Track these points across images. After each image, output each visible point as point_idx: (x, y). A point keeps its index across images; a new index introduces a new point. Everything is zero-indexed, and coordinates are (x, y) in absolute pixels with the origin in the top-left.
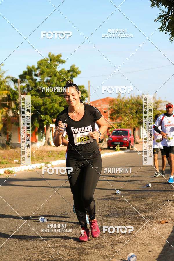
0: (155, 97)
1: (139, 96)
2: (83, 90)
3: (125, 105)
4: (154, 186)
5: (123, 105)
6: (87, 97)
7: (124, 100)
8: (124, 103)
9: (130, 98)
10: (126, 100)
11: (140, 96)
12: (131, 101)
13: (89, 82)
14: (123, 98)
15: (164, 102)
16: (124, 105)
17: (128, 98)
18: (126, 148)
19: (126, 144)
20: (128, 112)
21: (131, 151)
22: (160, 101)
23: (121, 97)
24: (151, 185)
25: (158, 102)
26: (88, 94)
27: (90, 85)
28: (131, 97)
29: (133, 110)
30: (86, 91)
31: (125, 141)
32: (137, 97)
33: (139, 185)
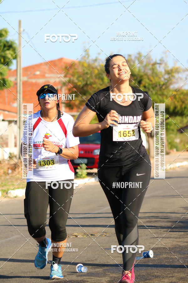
0: (165, 59)
1: (130, 56)
2: (7, 42)
4: (161, 256)
5: (94, 75)
6: (15, 58)
7: (96, 64)
8: (96, 71)
11: (133, 58)
13: (20, 22)
14: (96, 60)
15: (184, 71)
16: (96, 76)
22: (177, 69)
23: (90, 58)
24: (154, 253)
25: (172, 70)
26: (17, 51)
27: (22, 30)
30: (14, 46)
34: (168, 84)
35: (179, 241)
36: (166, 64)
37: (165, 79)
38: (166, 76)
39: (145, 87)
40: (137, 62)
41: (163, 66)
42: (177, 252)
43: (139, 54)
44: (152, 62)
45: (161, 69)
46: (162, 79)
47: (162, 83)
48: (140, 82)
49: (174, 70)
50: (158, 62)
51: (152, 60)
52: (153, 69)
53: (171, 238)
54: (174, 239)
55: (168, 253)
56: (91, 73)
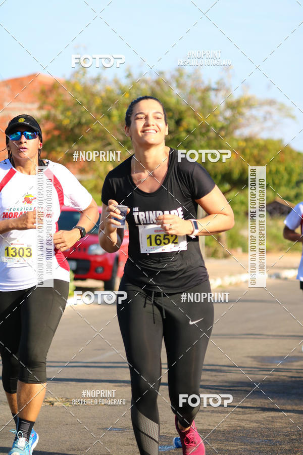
0: (226, 81)
1: (161, 73)
3: (105, 109)
5: (94, 108)
7: (99, 87)
8: (98, 101)
9: (125, 82)
10: (107, 91)
12: (127, 95)
14: (97, 80)
15: (262, 104)
16: (98, 109)
17: (116, 82)
18: (100, 284)
19: (100, 270)
22: (249, 99)
23: (88, 76)
25: (238, 102)
28: (129, 76)
31: (96, 255)
32: (154, 77)
34: (231, 128)
35: (242, 420)
36: (228, 90)
37: (226, 119)
38: (228, 114)
39: (188, 132)
40: (174, 85)
41: (221, 94)
42: (238, 439)
43: (180, 71)
44: (203, 87)
45: (218, 100)
46: (221, 118)
47: (219, 125)
48: (178, 122)
49: (243, 102)
50: (214, 86)
51: (203, 83)
52: (203, 100)
55: (220, 440)
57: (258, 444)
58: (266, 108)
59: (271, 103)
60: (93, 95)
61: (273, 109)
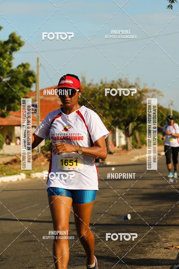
0: (138, 83)
1: (113, 81)
2: (28, 72)
3: (93, 95)
4: (136, 218)
5: (89, 95)
6: (34, 82)
7: (91, 87)
8: (90, 92)
10: (94, 88)
11: (116, 82)
13: (38, 59)
14: (90, 85)
15: (151, 91)
16: (90, 95)
17: (97, 85)
20: (97, 107)
21: (102, 165)
22: (146, 90)
23: (86, 83)
24: (131, 216)
25: (142, 91)
26: (36, 78)
27: (39, 64)
28: (102, 83)
29: (105, 104)
30: (34, 74)
32: (111, 83)
33: (113, 217)
34: (140, 100)
36: (138, 87)
37: (138, 97)
38: (139, 95)
39: (124, 102)
43: (120, 80)
47: (136, 100)
49: (144, 90)
53: (143, 205)
54: (145, 207)
56: (87, 94)
57: (154, 217)
58: (153, 93)
59: (155, 91)
60: (88, 90)
61: (155, 93)
